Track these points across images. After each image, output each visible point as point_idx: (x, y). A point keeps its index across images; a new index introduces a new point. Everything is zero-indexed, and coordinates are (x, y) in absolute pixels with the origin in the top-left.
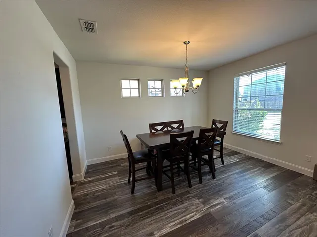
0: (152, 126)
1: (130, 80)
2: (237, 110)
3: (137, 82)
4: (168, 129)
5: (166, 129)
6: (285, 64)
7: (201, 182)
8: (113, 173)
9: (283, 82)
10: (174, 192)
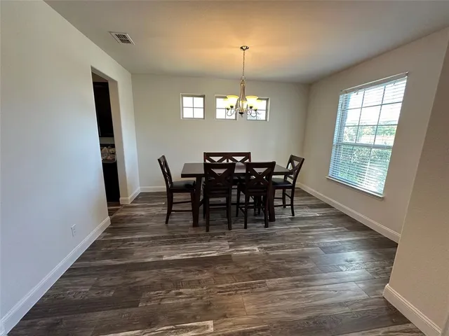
0: (207, 156)
1: (193, 96)
2: (339, 145)
3: (202, 99)
4: (228, 161)
5: (225, 161)
6: (407, 74)
7: (246, 227)
8: (160, 203)
9: (400, 105)
10: (208, 231)
